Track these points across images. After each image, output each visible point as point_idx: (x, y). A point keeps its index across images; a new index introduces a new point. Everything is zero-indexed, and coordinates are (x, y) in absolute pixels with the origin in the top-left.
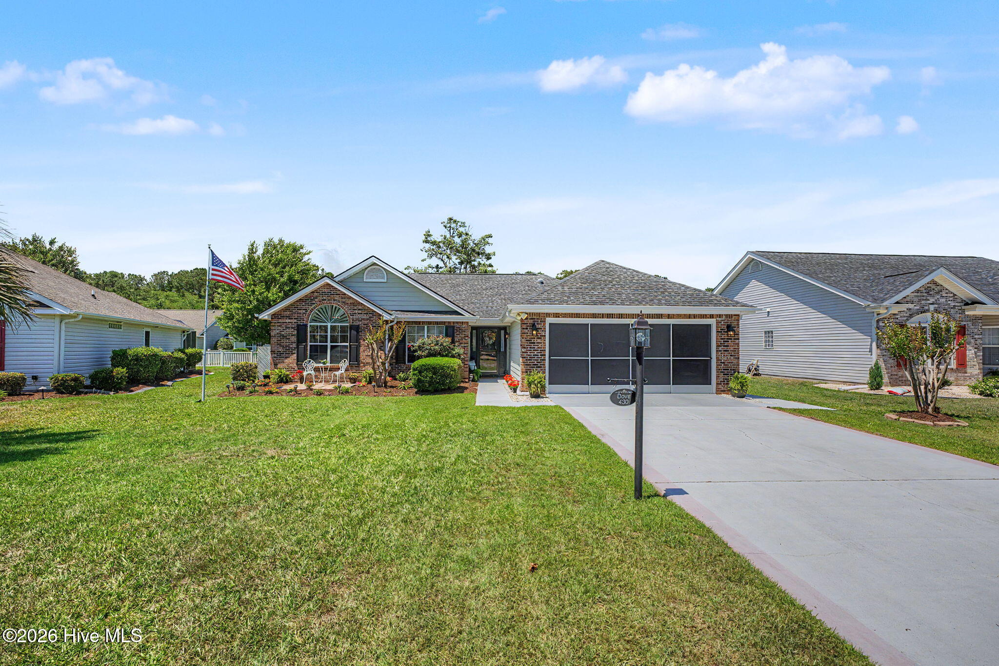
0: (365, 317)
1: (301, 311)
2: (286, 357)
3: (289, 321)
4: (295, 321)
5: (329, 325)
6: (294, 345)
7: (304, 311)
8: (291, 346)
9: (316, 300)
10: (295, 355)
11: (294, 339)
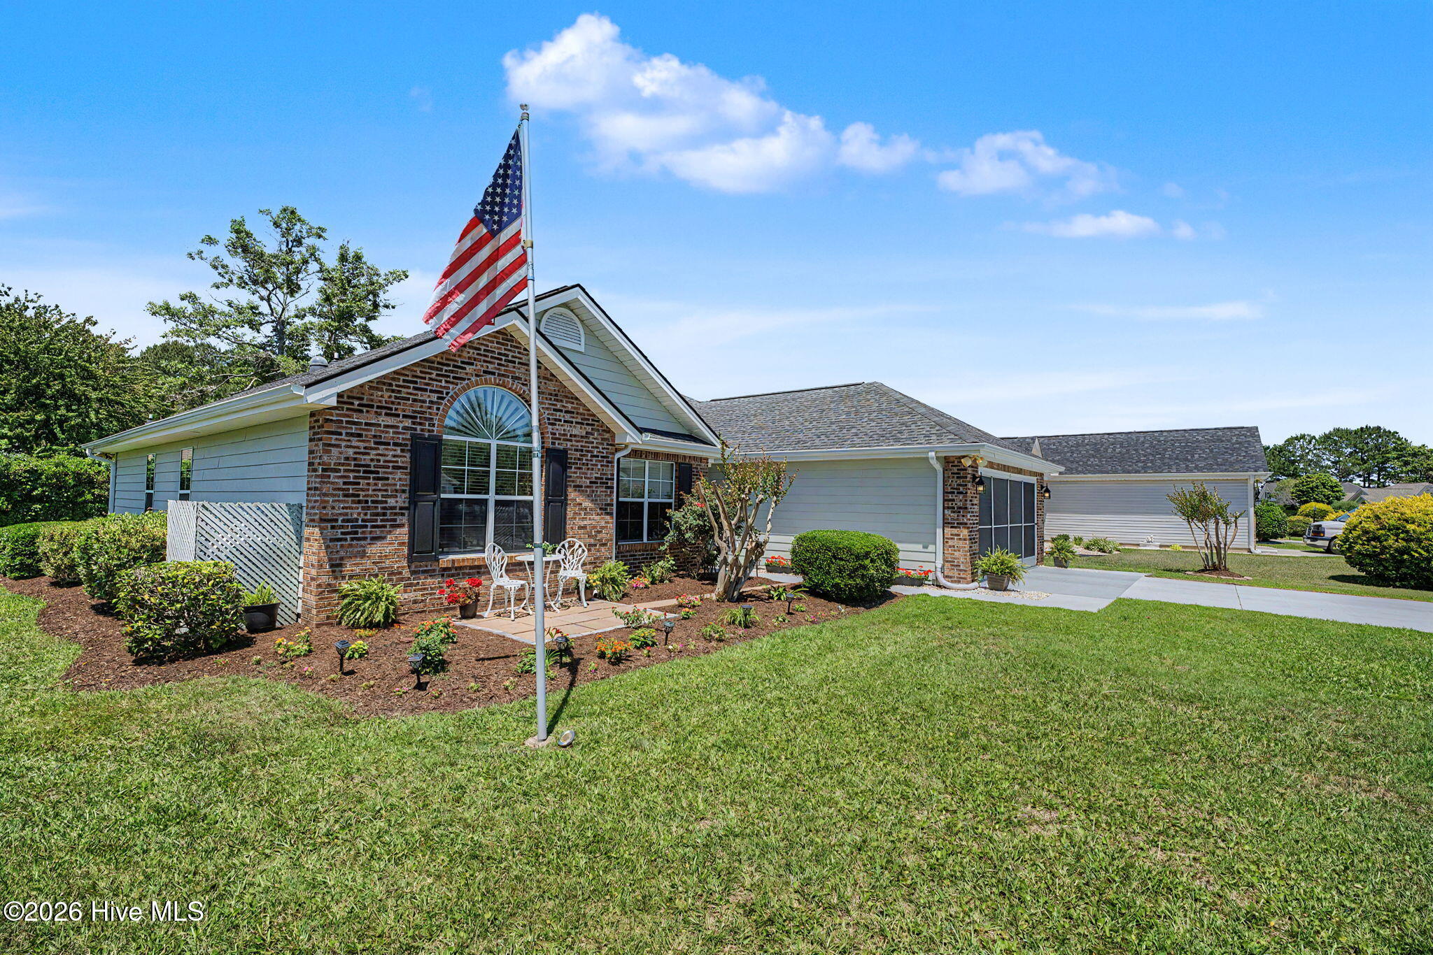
0: (577, 431)
1: (425, 396)
2: (373, 539)
3: (390, 421)
4: (408, 423)
5: (494, 444)
6: (401, 500)
7: (434, 397)
8: (391, 502)
9: (469, 368)
10: (406, 529)
11: (400, 479)
